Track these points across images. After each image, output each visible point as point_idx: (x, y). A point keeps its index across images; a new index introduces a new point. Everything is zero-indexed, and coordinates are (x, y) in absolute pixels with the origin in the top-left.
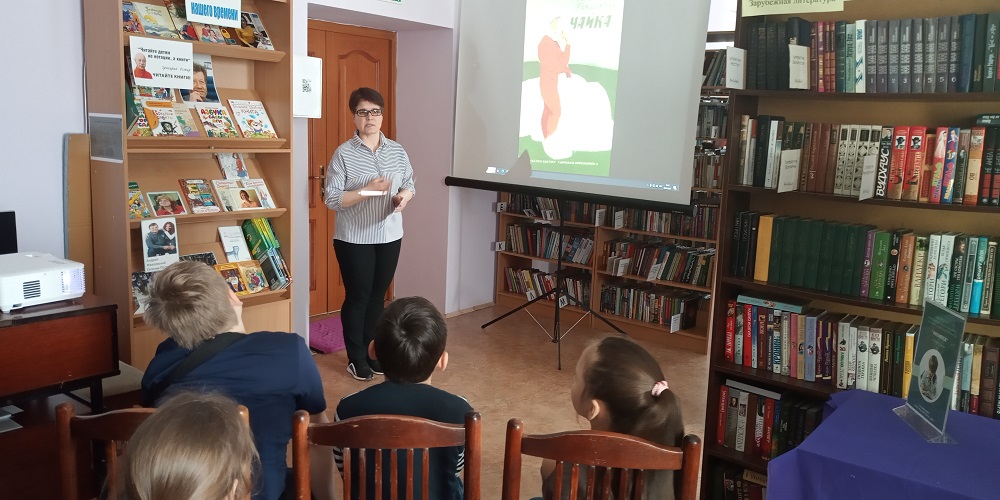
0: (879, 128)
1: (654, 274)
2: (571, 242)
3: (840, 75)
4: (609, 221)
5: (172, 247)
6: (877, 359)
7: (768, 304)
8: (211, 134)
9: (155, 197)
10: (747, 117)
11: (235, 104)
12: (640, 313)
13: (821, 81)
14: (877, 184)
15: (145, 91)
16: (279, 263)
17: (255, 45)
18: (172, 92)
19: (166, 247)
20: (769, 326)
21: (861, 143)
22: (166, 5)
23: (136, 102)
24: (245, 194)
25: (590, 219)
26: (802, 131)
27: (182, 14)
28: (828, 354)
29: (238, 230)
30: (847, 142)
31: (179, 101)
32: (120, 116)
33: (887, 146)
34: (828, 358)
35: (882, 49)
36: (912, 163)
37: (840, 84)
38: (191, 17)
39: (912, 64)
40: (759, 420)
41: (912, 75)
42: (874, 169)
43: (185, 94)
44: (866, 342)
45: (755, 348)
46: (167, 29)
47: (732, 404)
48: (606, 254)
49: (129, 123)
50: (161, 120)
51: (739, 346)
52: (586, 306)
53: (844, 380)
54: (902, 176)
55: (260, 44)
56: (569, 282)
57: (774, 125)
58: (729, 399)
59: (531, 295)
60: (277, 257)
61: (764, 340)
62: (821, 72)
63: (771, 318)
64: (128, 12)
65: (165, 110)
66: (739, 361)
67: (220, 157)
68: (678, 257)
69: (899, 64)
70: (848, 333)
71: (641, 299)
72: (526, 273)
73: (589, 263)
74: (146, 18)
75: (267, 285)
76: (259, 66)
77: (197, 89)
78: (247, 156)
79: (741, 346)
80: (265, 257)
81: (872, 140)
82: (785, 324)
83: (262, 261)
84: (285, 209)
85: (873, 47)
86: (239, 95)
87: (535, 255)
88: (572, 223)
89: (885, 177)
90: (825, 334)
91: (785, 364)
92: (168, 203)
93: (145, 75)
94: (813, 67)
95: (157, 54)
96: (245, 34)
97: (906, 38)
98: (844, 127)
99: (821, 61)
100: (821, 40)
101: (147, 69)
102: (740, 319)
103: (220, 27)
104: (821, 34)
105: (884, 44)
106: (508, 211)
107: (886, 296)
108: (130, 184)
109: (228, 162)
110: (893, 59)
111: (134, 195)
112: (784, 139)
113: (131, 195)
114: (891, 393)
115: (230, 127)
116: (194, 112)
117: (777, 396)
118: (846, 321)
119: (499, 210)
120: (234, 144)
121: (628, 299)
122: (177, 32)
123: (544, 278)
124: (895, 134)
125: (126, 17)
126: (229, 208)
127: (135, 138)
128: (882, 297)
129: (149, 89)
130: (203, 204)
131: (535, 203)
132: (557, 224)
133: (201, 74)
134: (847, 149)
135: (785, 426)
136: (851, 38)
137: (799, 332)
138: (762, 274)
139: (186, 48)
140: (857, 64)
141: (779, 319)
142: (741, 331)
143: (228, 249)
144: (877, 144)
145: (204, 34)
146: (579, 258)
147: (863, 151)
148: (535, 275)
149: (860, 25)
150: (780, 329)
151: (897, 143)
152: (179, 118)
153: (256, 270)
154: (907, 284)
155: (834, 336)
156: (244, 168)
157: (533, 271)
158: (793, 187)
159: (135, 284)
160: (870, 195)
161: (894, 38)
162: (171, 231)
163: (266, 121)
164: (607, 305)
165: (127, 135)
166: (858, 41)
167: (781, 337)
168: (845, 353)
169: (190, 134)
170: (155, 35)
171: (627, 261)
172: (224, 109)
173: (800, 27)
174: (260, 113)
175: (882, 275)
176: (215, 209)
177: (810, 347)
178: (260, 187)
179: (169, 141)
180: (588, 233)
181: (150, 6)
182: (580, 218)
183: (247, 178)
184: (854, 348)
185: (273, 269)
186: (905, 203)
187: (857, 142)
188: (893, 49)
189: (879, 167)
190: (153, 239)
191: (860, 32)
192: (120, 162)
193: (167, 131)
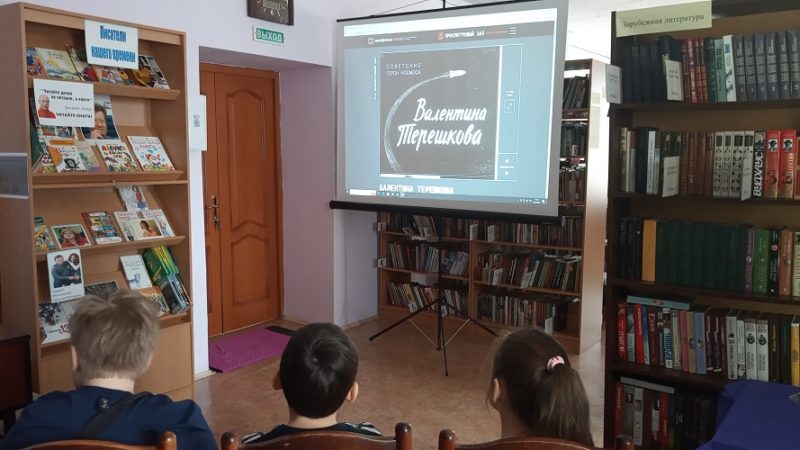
0: (752, 133)
1: (527, 282)
2: (447, 256)
3: (711, 85)
4: (482, 234)
5: (77, 277)
6: (765, 349)
7: (658, 303)
8: (112, 168)
9: (59, 231)
10: (626, 129)
11: (134, 140)
12: (515, 318)
13: (694, 93)
14: (753, 185)
15: (49, 130)
16: (179, 288)
17: (152, 84)
18: (74, 131)
19: (71, 278)
20: (659, 324)
21: (736, 148)
22: (67, 50)
23: (41, 141)
24: (145, 225)
25: (465, 234)
26: (679, 139)
27: (83, 58)
28: (717, 348)
29: (138, 258)
30: (723, 147)
31: (80, 139)
32: (25, 154)
33: (761, 149)
34: (717, 351)
35: (749, 61)
36: (786, 163)
37: (712, 94)
38: (92, 60)
39: (779, 73)
40: (655, 414)
41: (779, 84)
42: (750, 171)
43: (86, 132)
44: (754, 334)
45: (646, 345)
46: (69, 72)
47: (628, 400)
48: (481, 266)
49: (34, 161)
50: (64, 157)
51: (632, 344)
52: (464, 314)
53: (734, 372)
54: (777, 176)
55: (156, 84)
56: (448, 293)
57: (652, 135)
58: (625, 396)
59: (412, 307)
60: (177, 283)
61: (655, 338)
62: (693, 84)
63: (660, 316)
64: (31, 57)
65: (67, 148)
66: (632, 358)
67: (120, 190)
68: (547, 266)
69: (767, 73)
70: (736, 326)
71: (516, 305)
72: (407, 287)
73: (465, 274)
74: (48, 62)
75: (168, 310)
76: (155, 105)
77: (98, 127)
78: (145, 189)
79: (633, 344)
80: (165, 283)
81: (746, 145)
82: (675, 321)
83: (162, 287)
84: (183, 237)
85: (741, 60)
86: (137, 131)
87: (414, 270)
88: (447, 238)
89: (761, 179)
90: (713, 328)
91: (677, 360)
92: (72, 236)
93: (49, 114)
94: (685, 80)
95: (60, 95)
96: (142, 75)
97: (771, 49)
98: (718, 134)
99: (692, 75)
100: (691, 55)
101: (50, 110)
102: (631, 318)
103: (119, 69)
104: (691, 50)
105: (750, 56)
106: (387, 230)
107: (769, 290)
108: (36, 219)
109: (128, 195)
110: (761, 69)
111: (39, 229)
112: (662, 147)
113: (36, 229)
114: (781, 381)
115: (129, 162)
116: (95, 148)
117: (671, 390)
118: (732, 315)
119: (379, 230)
120: (134, 176)
121: (503, 306)
122: (78, 74)
123: (424, 290)
124: (767, 138)
125: (30, 61)
126: (131, 238)
127: (39, 175)
128: (765, 290)
129: (52, 128)
130: (106, 235)
131: (412, 221)
132: (436, 239)
133: (100, 113)
134: (723, 154)
135: (680, 419)
136: (720, 51)
137: (689, 328)
138: (649, 274)
139: (88, 89)
140: (727, 76)
141: (668, 317)
142: (633, 329)
143: (130, 277)
144: (751, 148)
145: (103, 75)
146: (456, 270)
147: (738, 155)
148: (416, 288)
149: (727, 40)
150: (670, 326)
151: (769, 146)
152: (81, 155)
153: (156, 295)
154: (788, 278)
155: (722, 329)
156: (144, 199)
157: (413, 285)
158: (674, 192)
159: (41, 314)
160: (748, 196)
161: (760, 50)
162: (76, 263)
163: (164, 155)
164: (484, 313)
165: (32, 172)
166: (726, 55)
167: (671, 334)
168: (734, 345)
169: (92, 169)
170: (57, 78)
171: (501, 271)
172: (124, 145)
173: (671, 44)
174: (157, 147)
175: (763, 270)
176: (117, 240)
177: (699, 341)
178: (159, 217)
179: (72, 176)
180: (463, 247)
181: (52, 51)
182: (455, 233)
183: (146, 209)
184: (742, 341)
185: (173, 294)
186: (782, 201)
187: (732, 147)
188: (760, 60)
189: (754, 169)
190: (58, 270)
191: (727, 46)
192: (26, 198)
193: (70, 167)
